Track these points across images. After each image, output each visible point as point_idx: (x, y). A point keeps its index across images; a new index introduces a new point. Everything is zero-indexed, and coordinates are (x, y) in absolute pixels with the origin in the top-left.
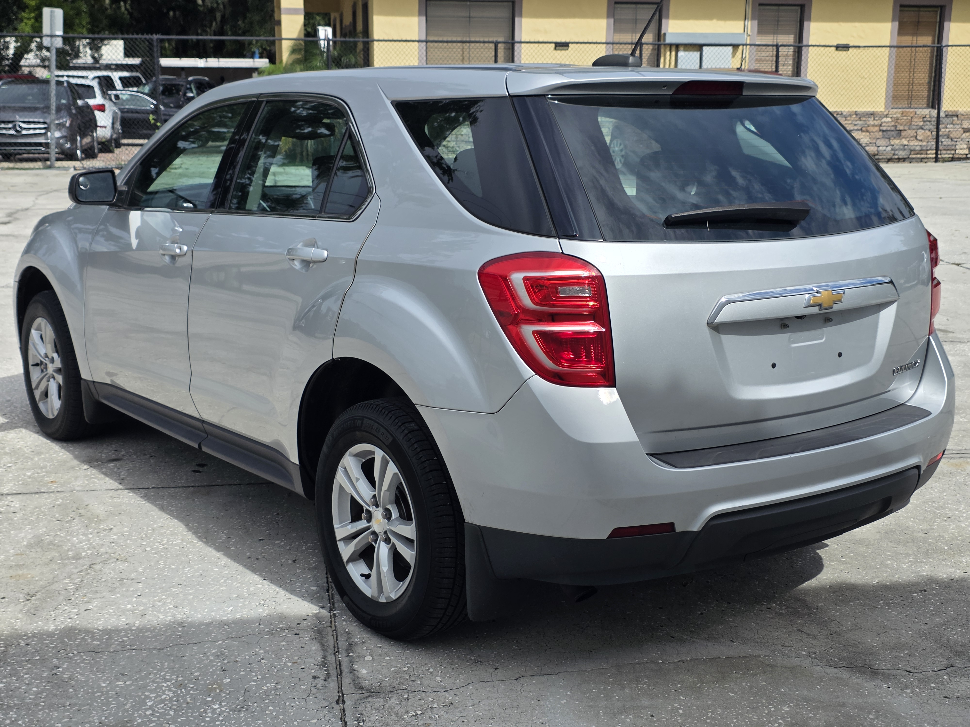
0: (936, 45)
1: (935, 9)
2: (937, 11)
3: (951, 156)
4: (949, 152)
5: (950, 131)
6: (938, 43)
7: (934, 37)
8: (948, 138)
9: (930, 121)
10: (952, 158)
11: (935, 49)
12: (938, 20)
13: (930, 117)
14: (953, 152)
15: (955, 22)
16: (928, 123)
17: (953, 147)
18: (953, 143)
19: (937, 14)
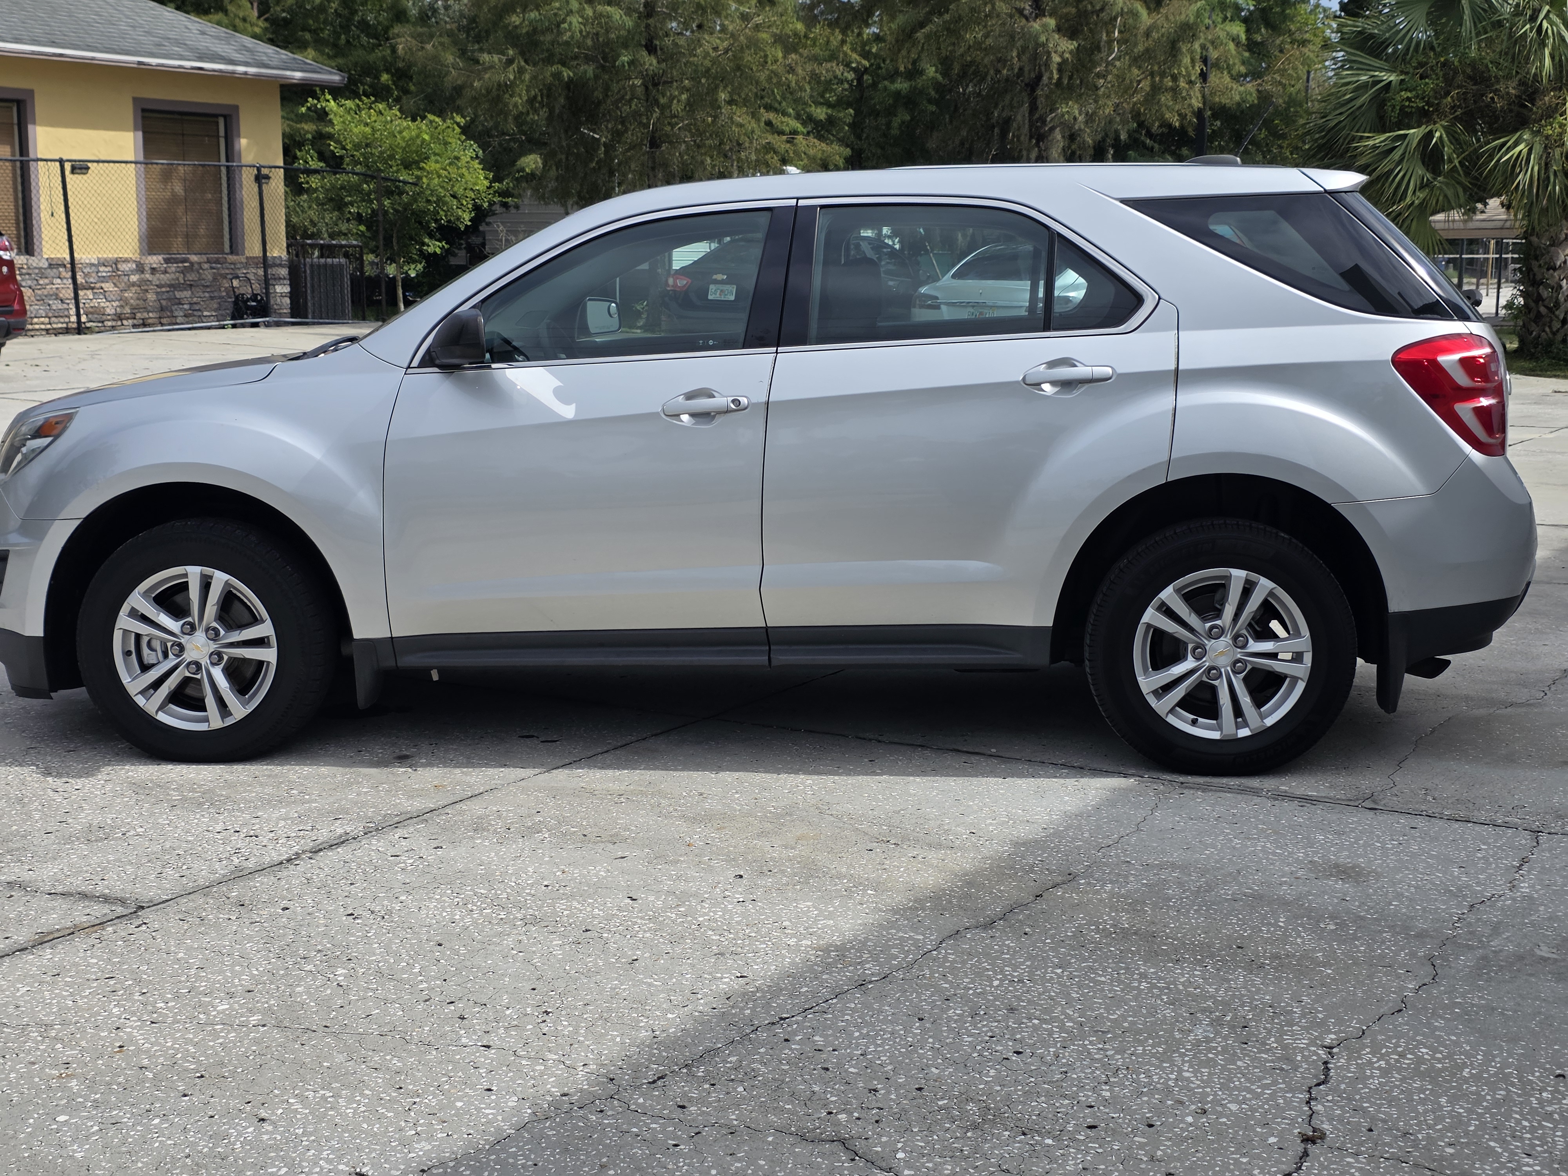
0: (18, 157)
1: (10, 104)
2: (11, 108)
3: (65, 325)
4: (62, 320)
5: (57, 288)
6: (21, 155)
7: (13, 147)
8: (56, 299)
9: (29, 274)
10: (67, 328)
11: (18, 164)
12: (15, 120)
13: (29, 268)
14: (67, 320)
15: (40, 125)
16: (27, 277)
17: (66, 313)
18: (65, 306)
19: (12, 111)
